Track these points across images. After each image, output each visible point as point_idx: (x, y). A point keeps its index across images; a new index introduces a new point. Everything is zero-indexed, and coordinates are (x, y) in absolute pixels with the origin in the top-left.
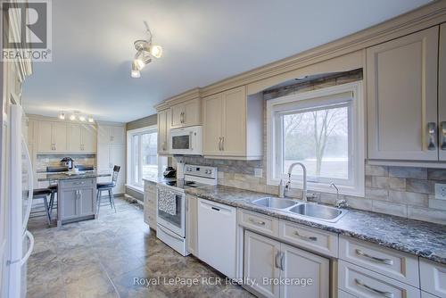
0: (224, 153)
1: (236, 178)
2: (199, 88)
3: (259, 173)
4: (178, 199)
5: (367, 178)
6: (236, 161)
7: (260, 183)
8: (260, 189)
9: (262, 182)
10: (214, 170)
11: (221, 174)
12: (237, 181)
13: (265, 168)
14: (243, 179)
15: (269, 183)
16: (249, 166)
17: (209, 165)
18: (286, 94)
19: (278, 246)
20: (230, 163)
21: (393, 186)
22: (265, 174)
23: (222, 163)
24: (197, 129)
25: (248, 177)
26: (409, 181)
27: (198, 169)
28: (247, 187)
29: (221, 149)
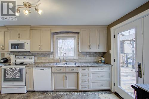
0: (41, 50)
1: (43, 59)
2: (31, 26)
3: (52, 56)
4: (21, 70)
5: (78, 55)
6: (43, 53)
7: (52, 59)
8: (52, 61)
9: (53, 59)
10: (33, 57)
11: (36, 58)
12: (43, 60)
13: (54, 55)
14: (46, 59)
15: (55, 59)
16: (48, 54)
17: (30, 55)
18: (60, 34)
19: (65, 74)
20: (40, 54)
21: (82, 56)
22: (54, 57)
23: (37, 54)
24: (28, 41)
25: (48, 58)
26: (84, 55)
27: (24, 57)
28: (47, 61)
29: (40, 49)
